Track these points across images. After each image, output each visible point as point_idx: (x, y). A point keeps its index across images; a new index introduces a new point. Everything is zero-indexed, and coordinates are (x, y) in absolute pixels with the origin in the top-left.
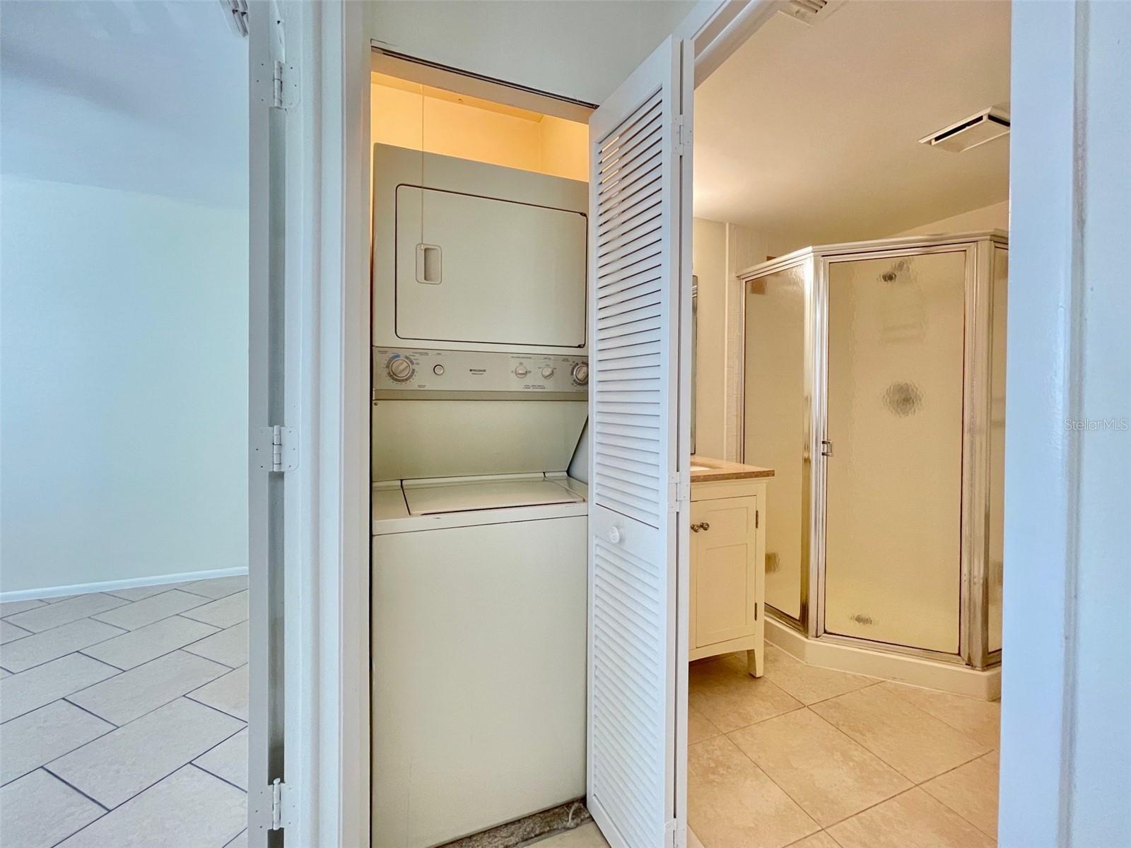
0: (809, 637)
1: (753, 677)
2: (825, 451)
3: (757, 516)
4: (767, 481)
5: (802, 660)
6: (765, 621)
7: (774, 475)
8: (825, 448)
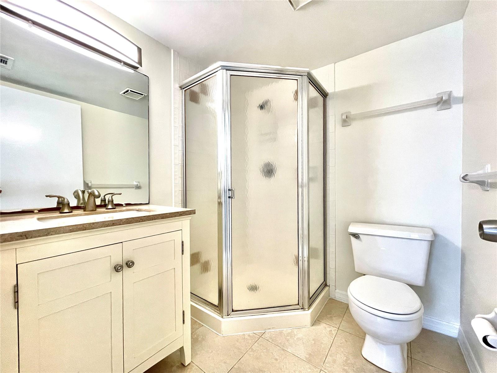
0: (224, 317)
1: (183, 365)
2: (230, 195)
3: (183, 245)
4: (190, 218)
5: (220, 333)
6: (191, 305)
7: (195, 213)
8: (229, 194)
